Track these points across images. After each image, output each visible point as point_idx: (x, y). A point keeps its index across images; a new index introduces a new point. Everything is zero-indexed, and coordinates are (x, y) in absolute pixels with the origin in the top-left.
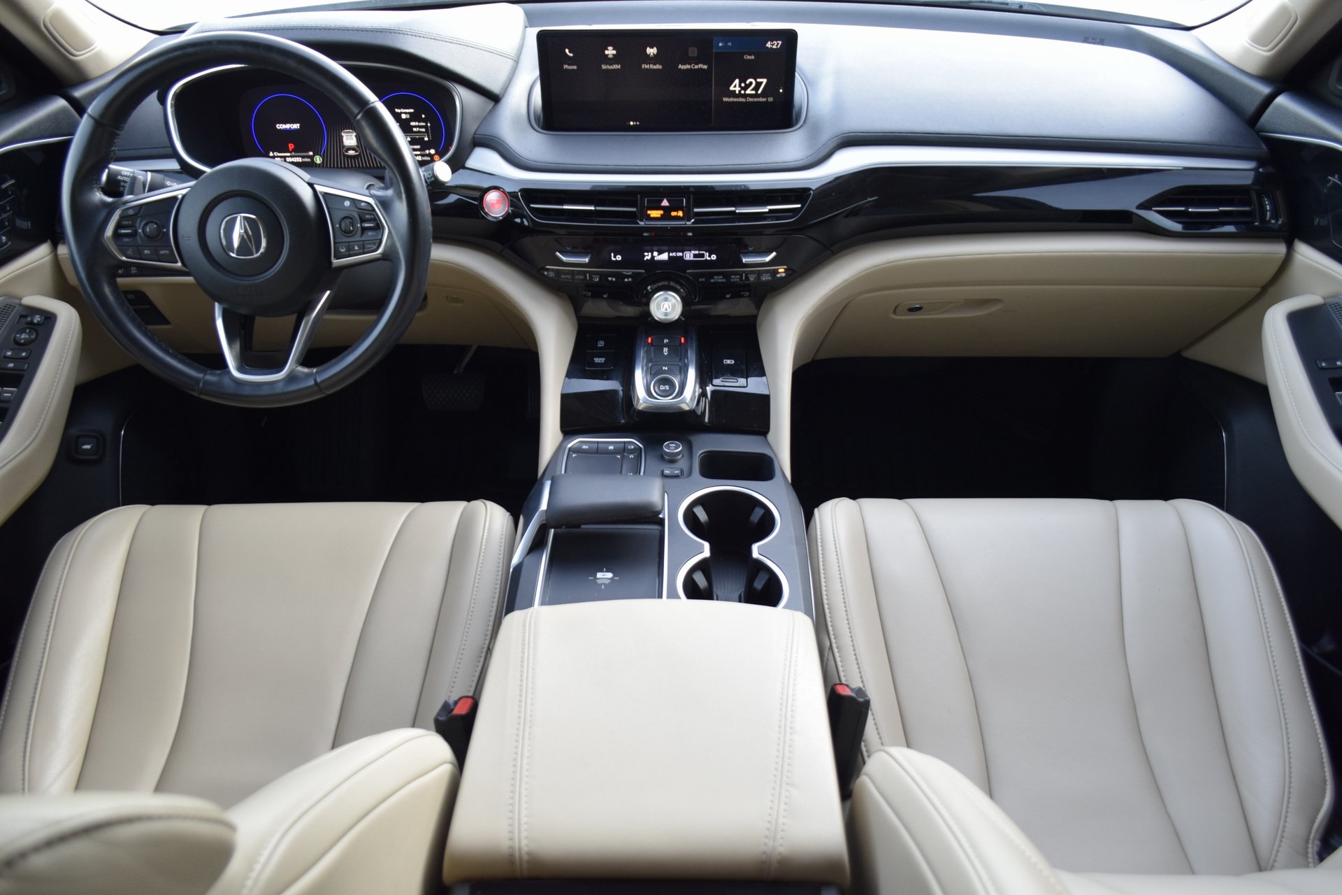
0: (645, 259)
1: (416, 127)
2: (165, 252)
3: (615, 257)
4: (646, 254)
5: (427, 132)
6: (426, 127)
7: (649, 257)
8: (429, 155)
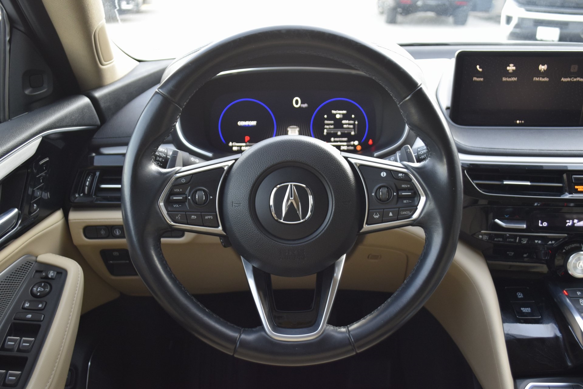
0: (567, 225)
1: (346, 124)
2: (209, 217)
3: (542, 223)
4: (568, 221)
5: (354, 128)
6: (354, 124)
7: (570, 224)
8: (354, 146)
